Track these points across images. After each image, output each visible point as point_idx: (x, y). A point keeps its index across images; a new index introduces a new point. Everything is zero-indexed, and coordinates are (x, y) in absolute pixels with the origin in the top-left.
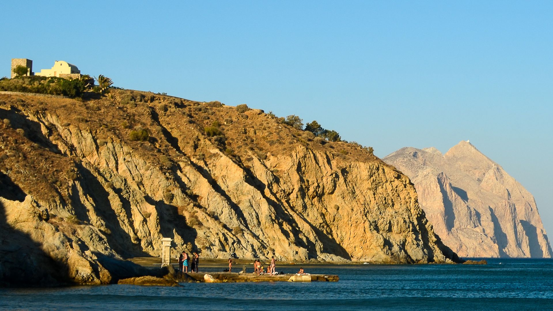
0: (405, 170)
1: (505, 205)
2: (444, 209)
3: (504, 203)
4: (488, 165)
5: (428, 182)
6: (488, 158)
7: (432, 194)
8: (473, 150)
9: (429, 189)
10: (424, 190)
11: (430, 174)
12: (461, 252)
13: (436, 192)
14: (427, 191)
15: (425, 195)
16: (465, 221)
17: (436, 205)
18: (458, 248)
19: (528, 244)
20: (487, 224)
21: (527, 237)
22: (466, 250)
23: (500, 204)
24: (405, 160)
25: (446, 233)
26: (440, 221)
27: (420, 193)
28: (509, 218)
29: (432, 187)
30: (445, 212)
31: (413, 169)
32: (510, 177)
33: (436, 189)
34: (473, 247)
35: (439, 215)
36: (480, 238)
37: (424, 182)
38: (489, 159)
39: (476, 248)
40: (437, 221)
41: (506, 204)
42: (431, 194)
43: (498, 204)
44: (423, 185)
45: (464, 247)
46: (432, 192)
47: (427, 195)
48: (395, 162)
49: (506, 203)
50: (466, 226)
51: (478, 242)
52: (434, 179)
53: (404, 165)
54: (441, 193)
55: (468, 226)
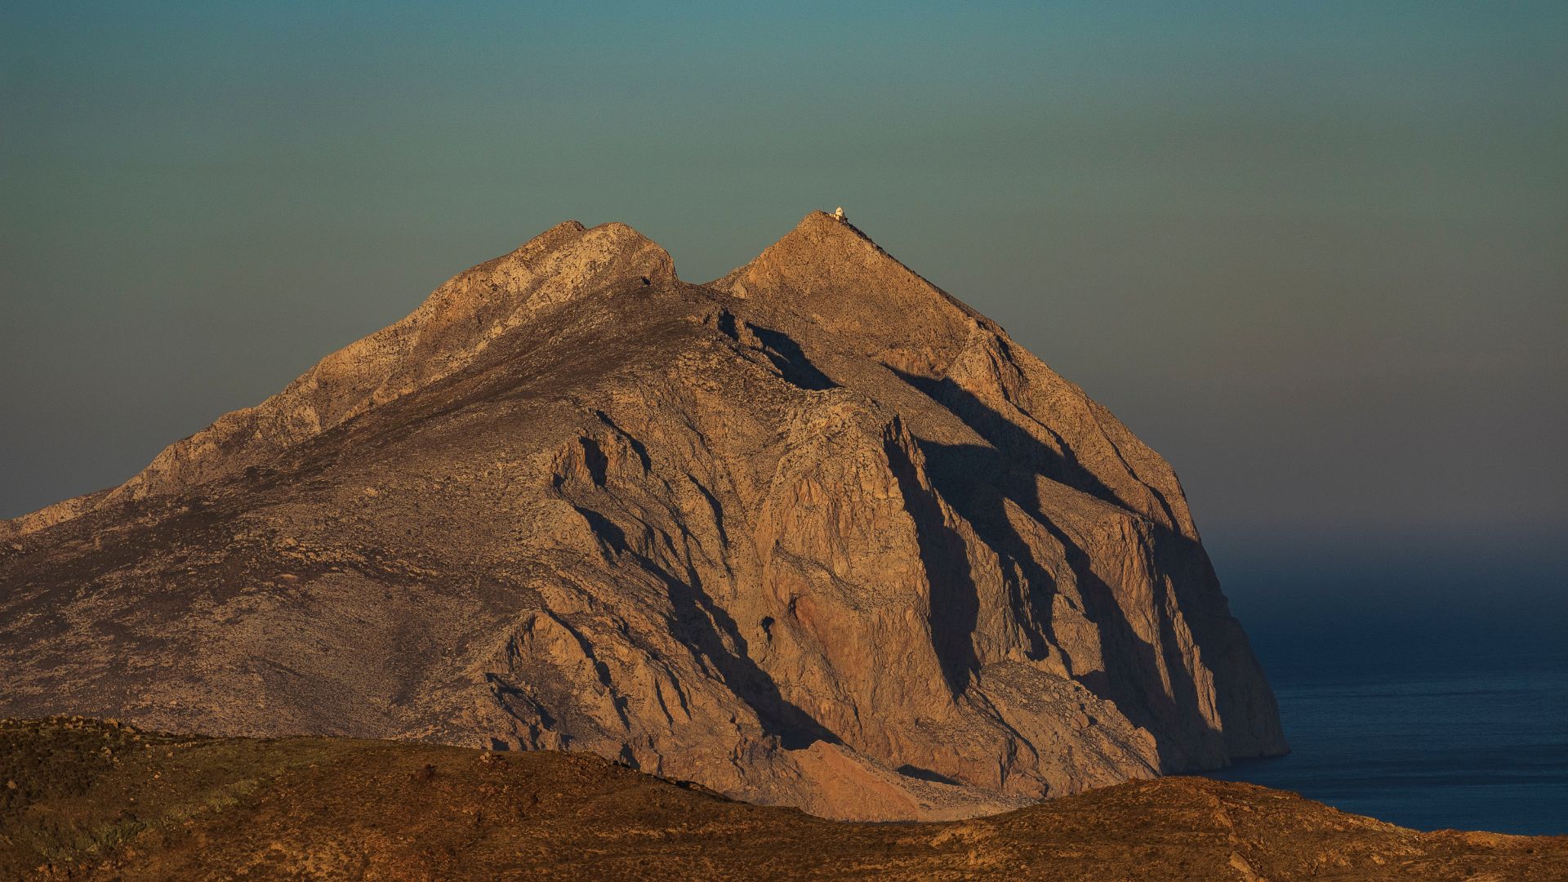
0: (721, 408)
1: (1124, 538)
2: (928, 586)
3: (1117, 529)
4: (949, 327)
5: (846, 466)
6: (941, 292)
7: (869, 522)
8: (871, 257)
9: (856, 498)
10: (836, 504)
11: (853, 432)
12: (1018, 776)
13: (885, 512)
14: (846, 508)
15: (842, 525)
16: (999, 628)
17: (891, 572)
18: (1005, 758)
19: (1214, 706)
20: (1073, 634)
21: (1209, 674)
22: (1031, 764)
23: (1100, 535)
24: (714, 363)
25: (946, 695)
26: (916, 644)
27: (817, 516)
28: (1139, 597)
29: (867, 487)
30: (932, 598)
31: (757, 406)
32: (1060, 382)
33: (882, 496)
34: (1056, 749)
35: (909, 614)
36: (1075, 705)
37: (831, 468)
38: (948, 298)
39: (1070, 753)
40: (906, 643)
41: (1126, 532)
42: (863, 521)
43: (1089, 532)
44: (829, 480)
45: (1023, 752)
46: (869, 515)
47: (847, 527)
48: (673, 375)
49: (1126, 526)
50: (1003, 653)
51: (1074, 724)
52: (870, 452)
53: (713, 384)
54: (905, 513)
55: (1013, 650)
